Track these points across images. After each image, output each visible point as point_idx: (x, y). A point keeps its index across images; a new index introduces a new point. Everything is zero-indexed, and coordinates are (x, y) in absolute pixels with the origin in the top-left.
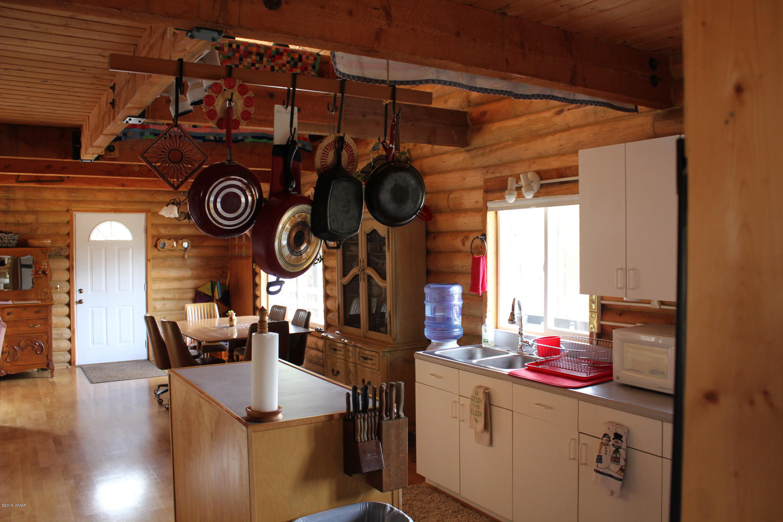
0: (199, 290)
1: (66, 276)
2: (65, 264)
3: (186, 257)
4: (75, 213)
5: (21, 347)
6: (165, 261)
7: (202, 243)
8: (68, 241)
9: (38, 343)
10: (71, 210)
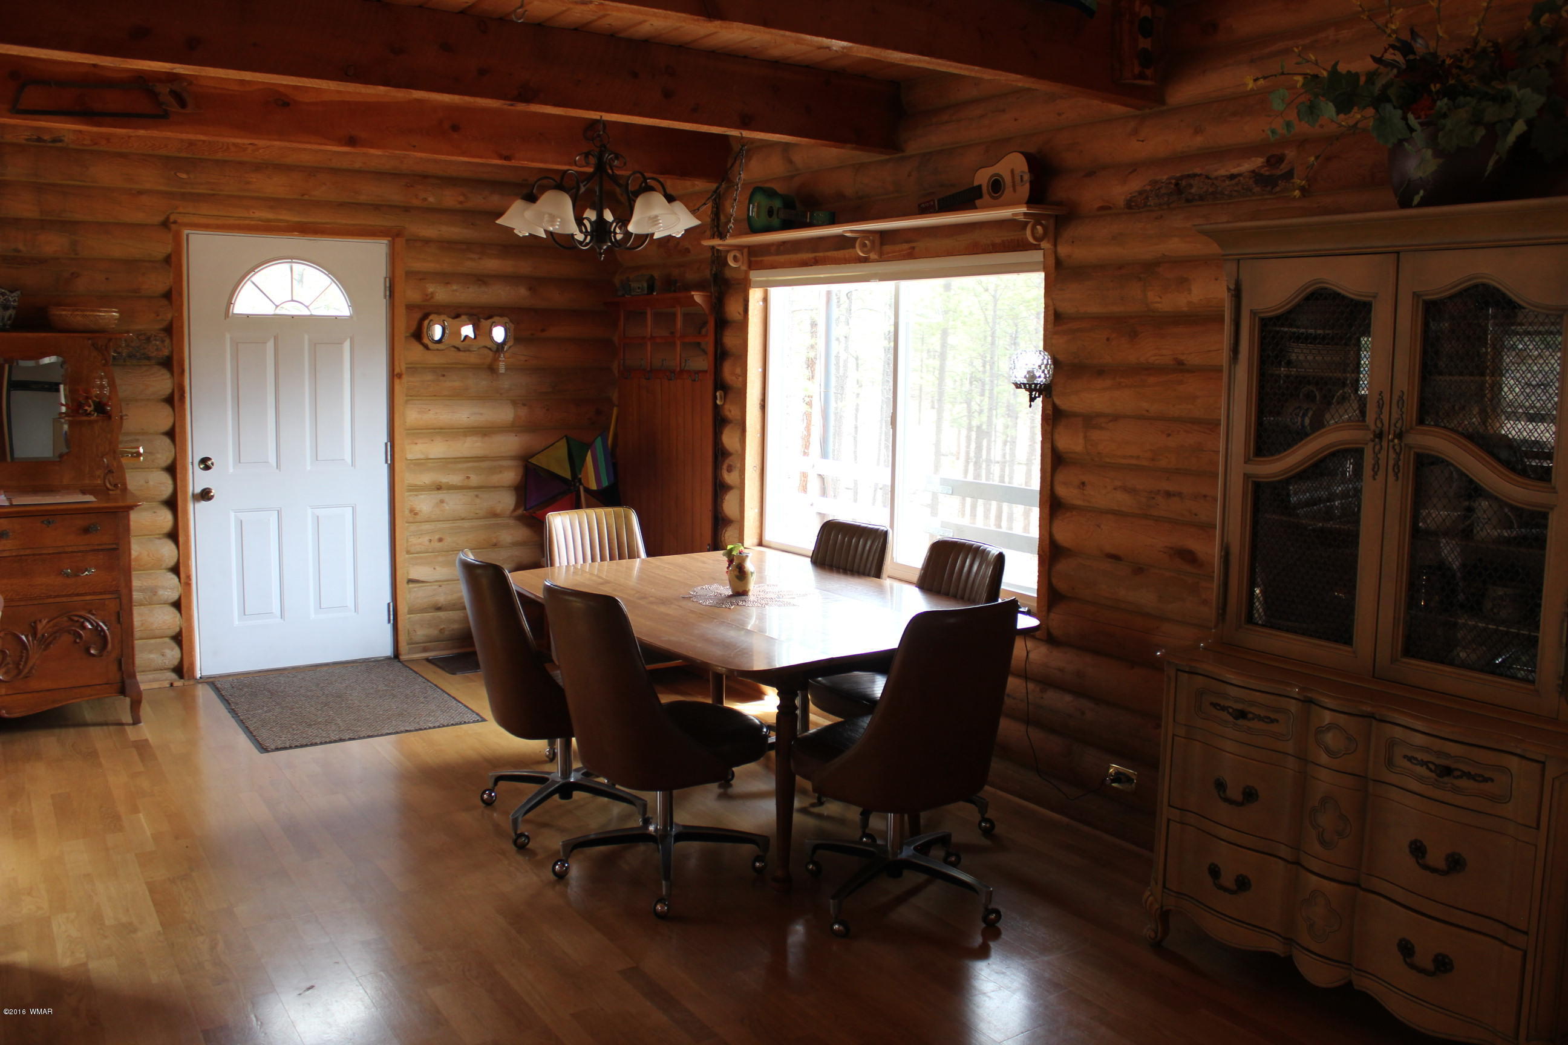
0: (534, 461)
1: (163, 419)
2: (162, 383)
3: (502, 368)
4: (186, 232)
5: (39, 635)
6: (442, 378)
7: (543, 330)
8: (169, 316)
9: (91, 624)
10: (175, 222)
